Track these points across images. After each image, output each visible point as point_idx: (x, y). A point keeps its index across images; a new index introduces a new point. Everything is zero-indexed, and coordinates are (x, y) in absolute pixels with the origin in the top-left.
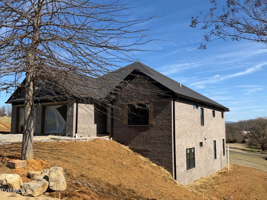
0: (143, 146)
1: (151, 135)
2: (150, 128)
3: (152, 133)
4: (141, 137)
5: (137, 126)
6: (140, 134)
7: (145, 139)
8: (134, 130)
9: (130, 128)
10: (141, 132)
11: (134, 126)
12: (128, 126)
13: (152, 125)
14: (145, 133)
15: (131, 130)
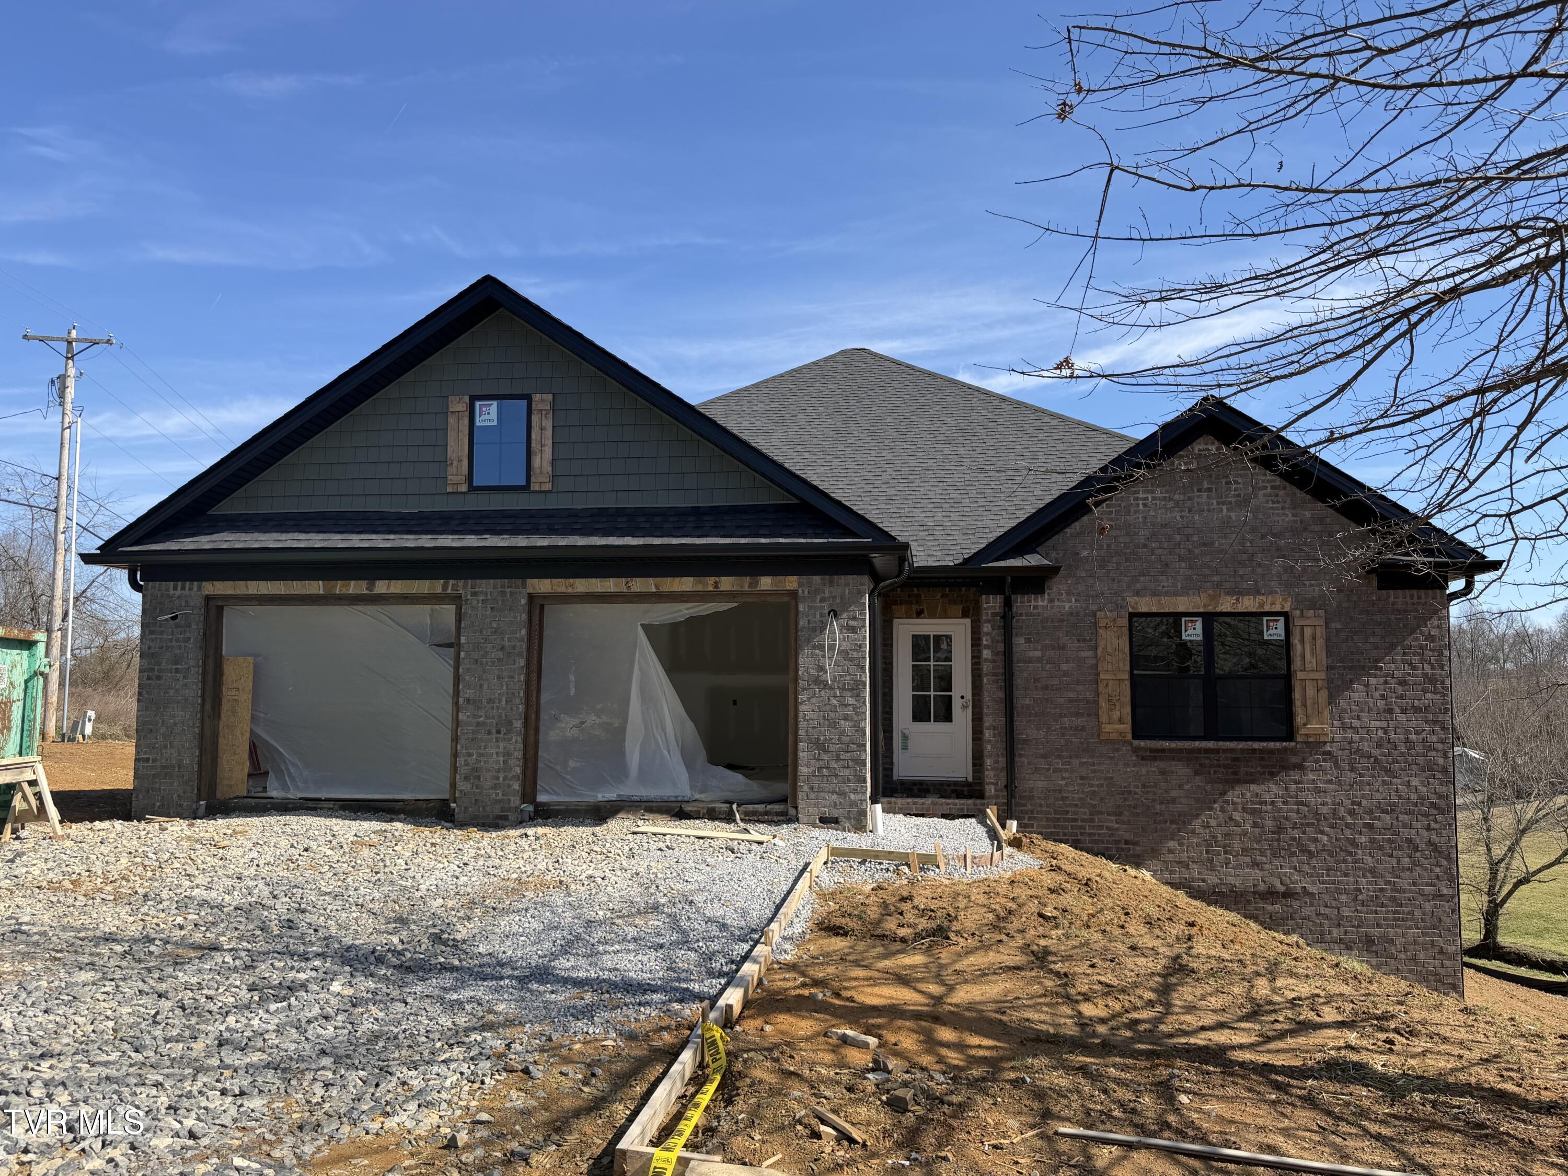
0: (1255, 864)
1: (1312, 799)
2: (1304, 760)
3: (1318, 791)
4: (1237, 816)
5: (1207, 751)
6: (1233, 795)
7: (1269, 823)
8: (1181, 770)
9: (1155, 759)
10: (1238, 782)
11: (1180, 751)
12: (1136, 750)
13: (1316, 745)
14: (1271, 791)
15: (1163, 773)
